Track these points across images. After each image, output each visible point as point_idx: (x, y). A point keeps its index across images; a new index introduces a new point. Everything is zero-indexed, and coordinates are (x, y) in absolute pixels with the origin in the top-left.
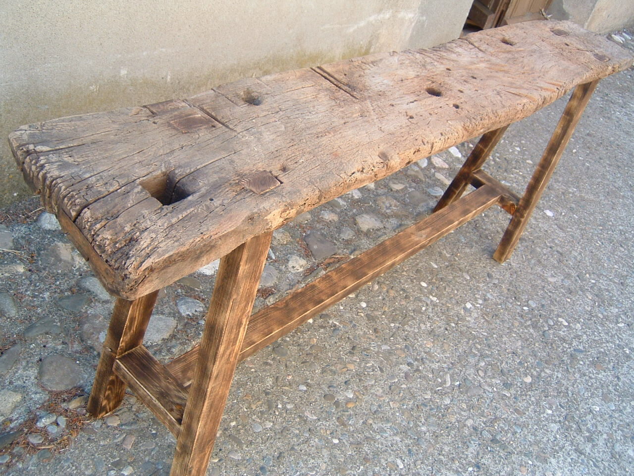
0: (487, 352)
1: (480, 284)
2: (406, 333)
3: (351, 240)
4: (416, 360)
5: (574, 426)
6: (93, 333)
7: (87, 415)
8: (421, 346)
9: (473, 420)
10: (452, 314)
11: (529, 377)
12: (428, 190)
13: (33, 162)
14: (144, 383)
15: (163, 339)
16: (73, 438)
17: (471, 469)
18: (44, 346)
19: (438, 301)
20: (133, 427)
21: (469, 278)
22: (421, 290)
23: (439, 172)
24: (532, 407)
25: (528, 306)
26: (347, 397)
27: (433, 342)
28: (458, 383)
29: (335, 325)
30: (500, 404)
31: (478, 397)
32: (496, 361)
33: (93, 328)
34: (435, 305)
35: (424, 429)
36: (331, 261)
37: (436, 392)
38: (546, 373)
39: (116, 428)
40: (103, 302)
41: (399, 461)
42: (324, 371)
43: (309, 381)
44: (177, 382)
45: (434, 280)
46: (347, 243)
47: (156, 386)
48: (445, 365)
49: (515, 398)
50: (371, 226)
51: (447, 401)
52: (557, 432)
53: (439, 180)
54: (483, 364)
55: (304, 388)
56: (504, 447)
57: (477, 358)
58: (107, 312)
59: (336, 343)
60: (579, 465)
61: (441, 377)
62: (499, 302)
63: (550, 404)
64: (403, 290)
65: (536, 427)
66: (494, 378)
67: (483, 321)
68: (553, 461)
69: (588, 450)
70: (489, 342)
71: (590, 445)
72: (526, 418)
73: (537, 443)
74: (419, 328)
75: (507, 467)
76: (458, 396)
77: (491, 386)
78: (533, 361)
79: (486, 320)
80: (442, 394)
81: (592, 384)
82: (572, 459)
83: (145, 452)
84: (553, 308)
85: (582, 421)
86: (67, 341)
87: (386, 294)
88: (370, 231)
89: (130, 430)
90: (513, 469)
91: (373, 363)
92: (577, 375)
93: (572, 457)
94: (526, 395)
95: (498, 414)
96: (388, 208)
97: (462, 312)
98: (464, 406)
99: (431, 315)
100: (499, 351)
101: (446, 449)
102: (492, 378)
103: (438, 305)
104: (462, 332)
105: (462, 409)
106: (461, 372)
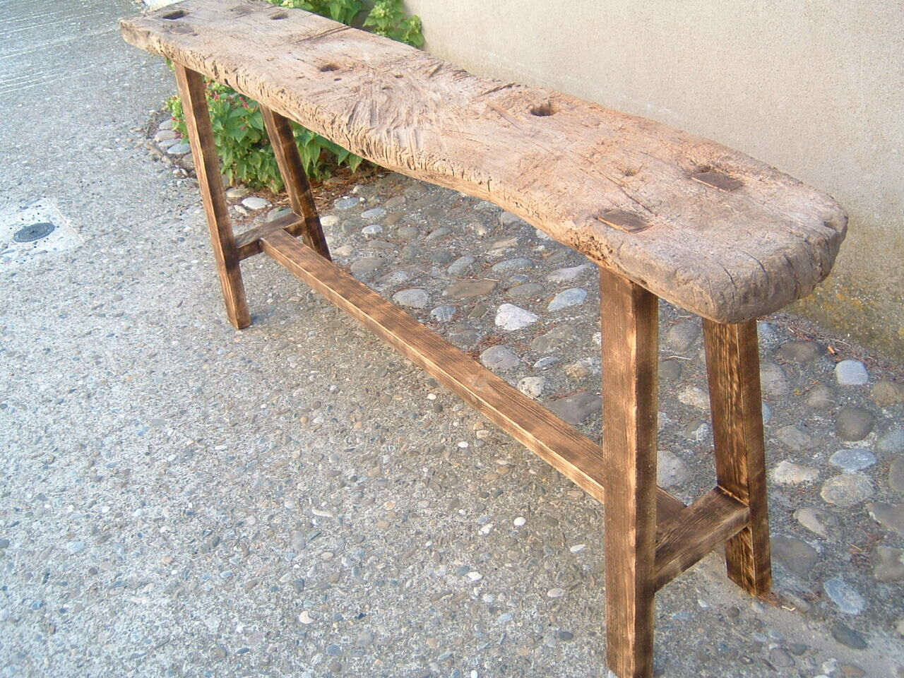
5: (205, 656)
8: (387, 496)
9: (253, 525)
10: (451, 545)
11: (309, 621)
17: (190, 505)
19: (480, 533)
21: (548, 593)
22: (505, 515)
24: (254, 606)
27: (392, 510)
28: (314, 522)
29: (421, 414)
30: (271, 565)
31: (288, 541)
32: (347, 582)
35: (256, 475)
37: (305, 496)
38: (314, 653)
41: (223, 447)
49: (276, 589)
51: (288, 505)
52: (204, 625)
54: (344, 562)
56: (206, 550)
57: (357, 559)
60: (146, 633)
61: (328, 507)
65: (222, 599)
66: (316, 570)
68: (166, 601)
69: (160, 657)
71: (167, 665)
72: (239, 592)
73: (198, 592)
74: (420, 499)
75: (178, 544)
76: (294, 519)
77: (303, 562)
78: (342, 641)
80: (301, 502)
82: (157, 628)
85: (209, 672)
87: (489, 472)
91: (360, 444)
93: (160, 629)
94: (276, 605)
95: (255, 558)
97: (456, 562)
98: (276, 521)
99: (449, 519)
100: (368, 593)
101: (224, 490)
102: (316, 567)
103: (470, 531)
104: (413, 552)
105: (272, 517)
106: (334, 532)
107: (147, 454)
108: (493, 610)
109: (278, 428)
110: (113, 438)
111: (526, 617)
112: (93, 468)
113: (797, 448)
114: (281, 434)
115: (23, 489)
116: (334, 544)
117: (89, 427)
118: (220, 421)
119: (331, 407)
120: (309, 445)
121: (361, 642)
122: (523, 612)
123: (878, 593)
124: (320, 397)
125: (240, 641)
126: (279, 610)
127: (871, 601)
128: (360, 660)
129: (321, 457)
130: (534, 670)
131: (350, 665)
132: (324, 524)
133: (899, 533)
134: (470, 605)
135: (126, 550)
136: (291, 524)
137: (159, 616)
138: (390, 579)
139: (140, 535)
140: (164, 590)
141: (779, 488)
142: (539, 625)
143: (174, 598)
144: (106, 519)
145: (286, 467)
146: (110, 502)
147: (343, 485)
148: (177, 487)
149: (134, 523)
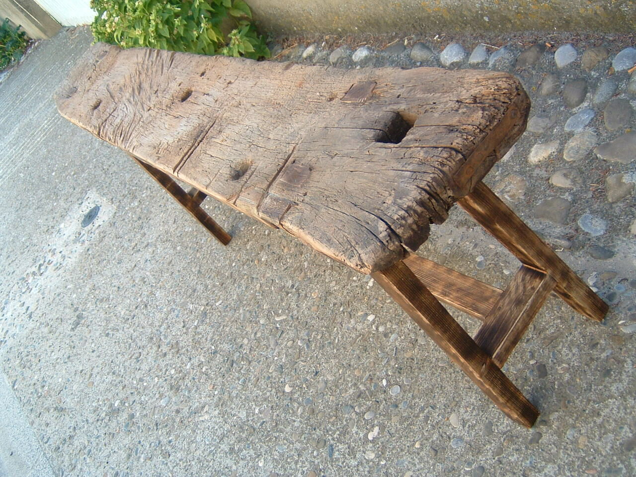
0: (313, 345)
2: (322, 273)
4: (298, 290)
5: (244, 436)
8: (312, 289)
9: (248, 344)
10: (354, 304)
11: (291, 390)
17: (213, 348)
19: (368, 287)
24: (261, 394)
25: (389, 384)
27: (317, 297)
28: (278, 326)
30: (263, 364)
31: (267, 345)
32: (304, 355)
35: (241, 311)
37: (269, 311)
38: (298, 408)
41: (220, 302)
48: (295, 312)
49: (269, 377)
51: (262, 322)
52: (239, 417)
54: (299, 343)
56: (229, 370)
57: (306, 338)
60: (212, 436)
61: (282, 312)
63: (264, 411)
65: (244, 397)
68: (217, 412)
69: (222, 446)
70: (326, 346)
71: (227, 450)
72: (251, 389)
73: (231, 398)
75: (214, 374)
76: (268, 329)
77: (279, 354)
78: (310, 394)
80: (268, 317)
81: (289, 463)
85: (249, 444)
90: (212, 379)
92: (298, 445)
93: (218, 430)
94: (271, 387)
95: (254, 363)
97: (360, 314)
98: (259, 335)
99: (349, 287)
100: (317, 357)
101: (227, 329)
102: (286, 355)
103: (362, 289)
104: (335, 318)
105: (256, 334)
106: (290, 327)
107: (184, 327)
108: (386, 335)
109: (245, 274)
110: (165, 326)
111: (405, 331)
112: (160, 350)
113: (541, 131)
114: (248, 278)
115: (131, 379)
116: (292, 335)
117: (151, 325)
118: (214, 286)
119: (269, 245)
120: (264, 277)
121: (320, 390)
122: (403, 328)
123: (615, 212)
124: (261, 242)
125: (259, 418)
126: (274, 390)
127: (610, 220)
128: (322, 401)
129: (271, 281)
130: (417, 363)
131: (318, 406)
132: (284, 324)
133: (620, 161)
134: (373, 338)
135: (189, 392)
136: (267, 332)
137: (215, 423)
138: (326, 342)
139: (194, 379)
140: (214, 406)
141: (537, 166)
142: (414, 332)
143: (220, 408)
144: (175, 377)
145: (255, 297)
146: (174, 366)
147: (288, 293)
148: (204, 340)
149: (189, 373)
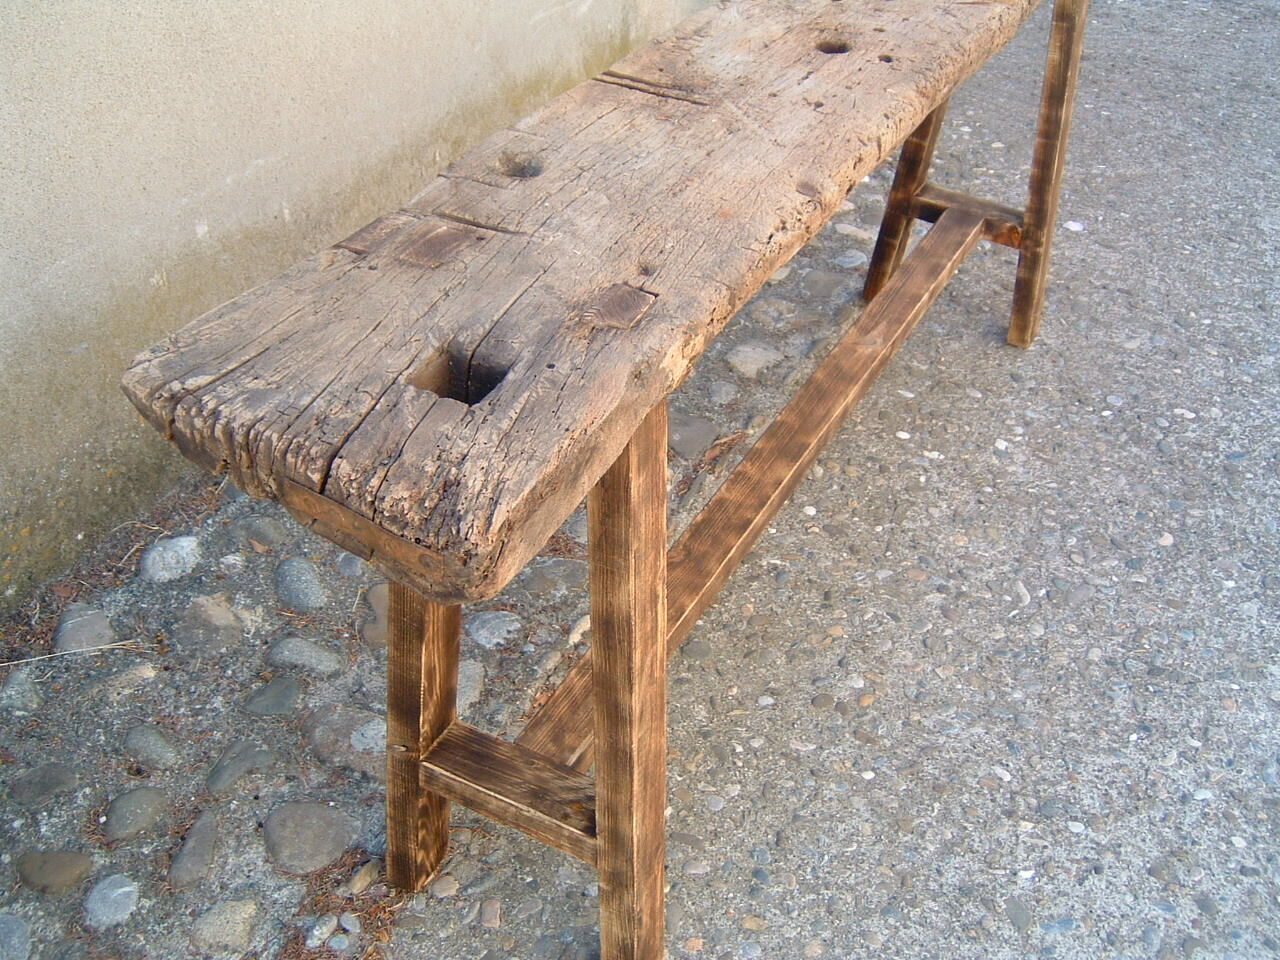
0: (1071, 517)
1: (1005, 400)
2: (910, 534)
3: (736, 402)
4: (950, 576)
6: (337, 741)
7: (393, 894)
8: (947, 549)
9: (1100, 647)
10: (977, 470)
11: (1166, 534)
12: (836, 262)
13: (193, 411)
14: (492, 787)
15: (472, 705)
16: (383, 944)
17: (1134, 737)
18: (256, 798)
19: (942, 457)
20: (488, 884)
21: (980, 396)
22: (902, 447)
23: (841, 222)
24: (1196, 586)
25: (1108, 407)
26: (853, 688)
27: (966, 534)
28: (1043, 591)
29: (775, 567)
30: (1135, 602)
31: (1090, 604)
32: (1095, 528)
33: (333, 730)
34: (940, 466)
35: (1018, 695)
36: (717, 451)
37: (1010, 622)
38: (1193, 517)
39: (456, 898)
40: (329, 677)
41: (999, 770)
42: (791, 658)
43: (772, 684)
44: (552, 763)
45: (918, 422)
46: (731, 408)
47: (518, 784)
48: (1006, 568)
49: (1157, 581)
50: (761, 364)
51: (1039, 631)
52: (1259, 615)
53: (847, 236)
54: (1073, 541)
55: (770, 701)
57: (1058, 534)
58: (345, 694)
59: (790, 598)
61: (1008, 592)
62: (1053, 418)
63: (1225, 570)
64: (870, 458)
65: (1217, 620)
66: (1104, 558)
67: (1038, 463)
68: (1275, 669)
70: (1067, 498)
72: (1194, 610)
73: (1232, 648)
74: (930, 517)
75: (1198, 710)
76: (1054, 615)
77: (1104, 575)
78: (1161, 503)
79: (1045, 460)
80: (1024, 622)
83: (529, 921)
84: (1155, 395)
86: (293, 773)
87: (843, 476)
88: (762, 373)
89: (484, 892)
90: (1210, 710)
91: (874, 610)
92: (1251, 501)
94: (1176, 570)
95: (1140, 620)
96: (778, 320)
97: (994, 463)
98: (1073, 628)
99: (941, 485)
101: (1074, 716)
105: (1072, 636)
108: (1029, 423)
111: (1017, 402)
116: (1058, 560)
121: (1149, 490)
125: (1242, 575)
126: (1180, 563)
128: (1166, 483)
131: (1177, 488)
132: (1036, 583)
135: (1263, 764)
136: (1062, 613)
139: (1230, 763)
140: (1263, 681)
144: (1250, 830)
148: (1121, 774)
149: (1222, 784)
